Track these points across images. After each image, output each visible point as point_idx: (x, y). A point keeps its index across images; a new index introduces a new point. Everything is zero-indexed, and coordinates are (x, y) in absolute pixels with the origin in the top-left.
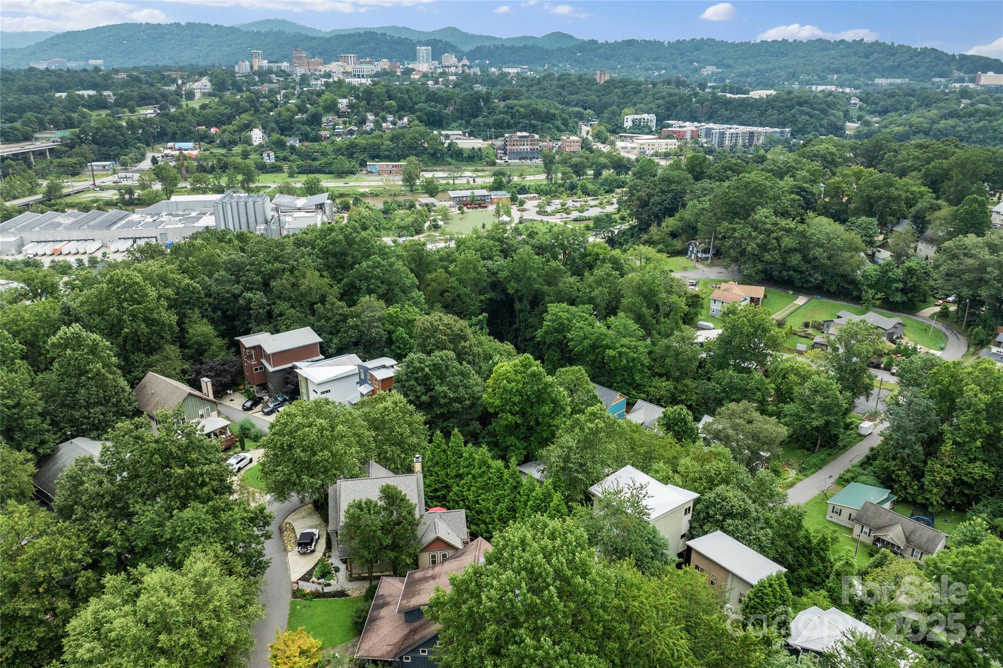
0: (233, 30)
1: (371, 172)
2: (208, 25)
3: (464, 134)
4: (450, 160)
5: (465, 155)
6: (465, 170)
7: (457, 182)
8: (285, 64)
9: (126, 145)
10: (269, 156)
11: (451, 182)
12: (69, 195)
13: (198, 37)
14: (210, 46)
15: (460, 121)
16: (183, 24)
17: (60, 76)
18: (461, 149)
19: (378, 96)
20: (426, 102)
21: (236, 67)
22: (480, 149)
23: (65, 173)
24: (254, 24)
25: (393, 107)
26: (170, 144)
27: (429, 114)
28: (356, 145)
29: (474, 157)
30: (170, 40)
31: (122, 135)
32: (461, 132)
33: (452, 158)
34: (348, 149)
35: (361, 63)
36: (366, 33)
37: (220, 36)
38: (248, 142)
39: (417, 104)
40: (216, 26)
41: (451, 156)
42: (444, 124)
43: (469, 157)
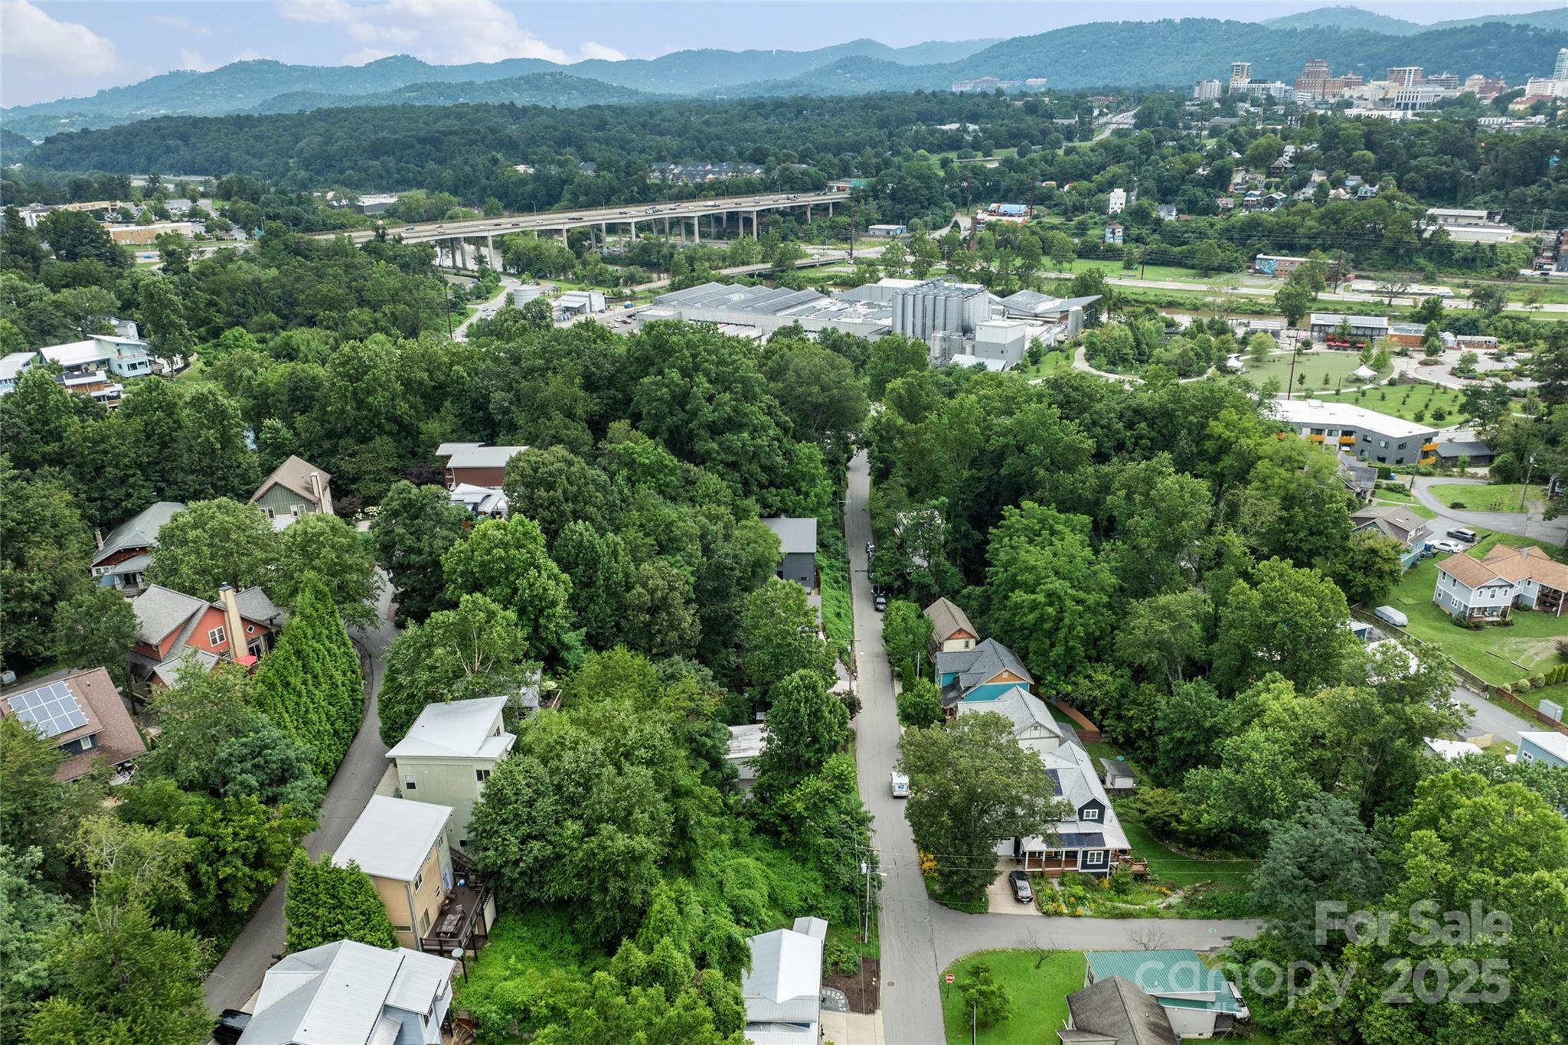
0: (1253, 28)
1: (1260, 272)
2: (1215, 21)
3: (1491, 217)
4: (1422, 262)
5: (1457, 256)
6: (1444, 283)
7: (1395, 302)
8: (1278, 84)
9: (932, 202)
10: (1113, 233)
11: (1386, 301)
12: (813, 266)
13: (1194, 40)
14: (1208, 55)
15: (1494, 192)
16: (1178, 21)
17: (942, 102)
18: (1452, 245)
19: (1345, 143)
20: (1435, 155)
21: (1197, 89)
22: (1493, 247)
23: (836, 236)
24: (1299, 17)
25: (1368, 161)
26: (993, 206)
27: (1433, 178)
28: (1259, 225)
29: (1474, 260)
30: (1149, 47)
31: (929, 188)
32: (1484, 213)
33: (1431, 259)
34: (1242, 230)
35: (1428, 82)
36: (1487, 25)
37: (1228, 39)
38: (1102, 209)
39: (1415, 157)
40: (1228, 22)
41: (1430, 257)
42: (1460, 196)
43: (1465, 259)
